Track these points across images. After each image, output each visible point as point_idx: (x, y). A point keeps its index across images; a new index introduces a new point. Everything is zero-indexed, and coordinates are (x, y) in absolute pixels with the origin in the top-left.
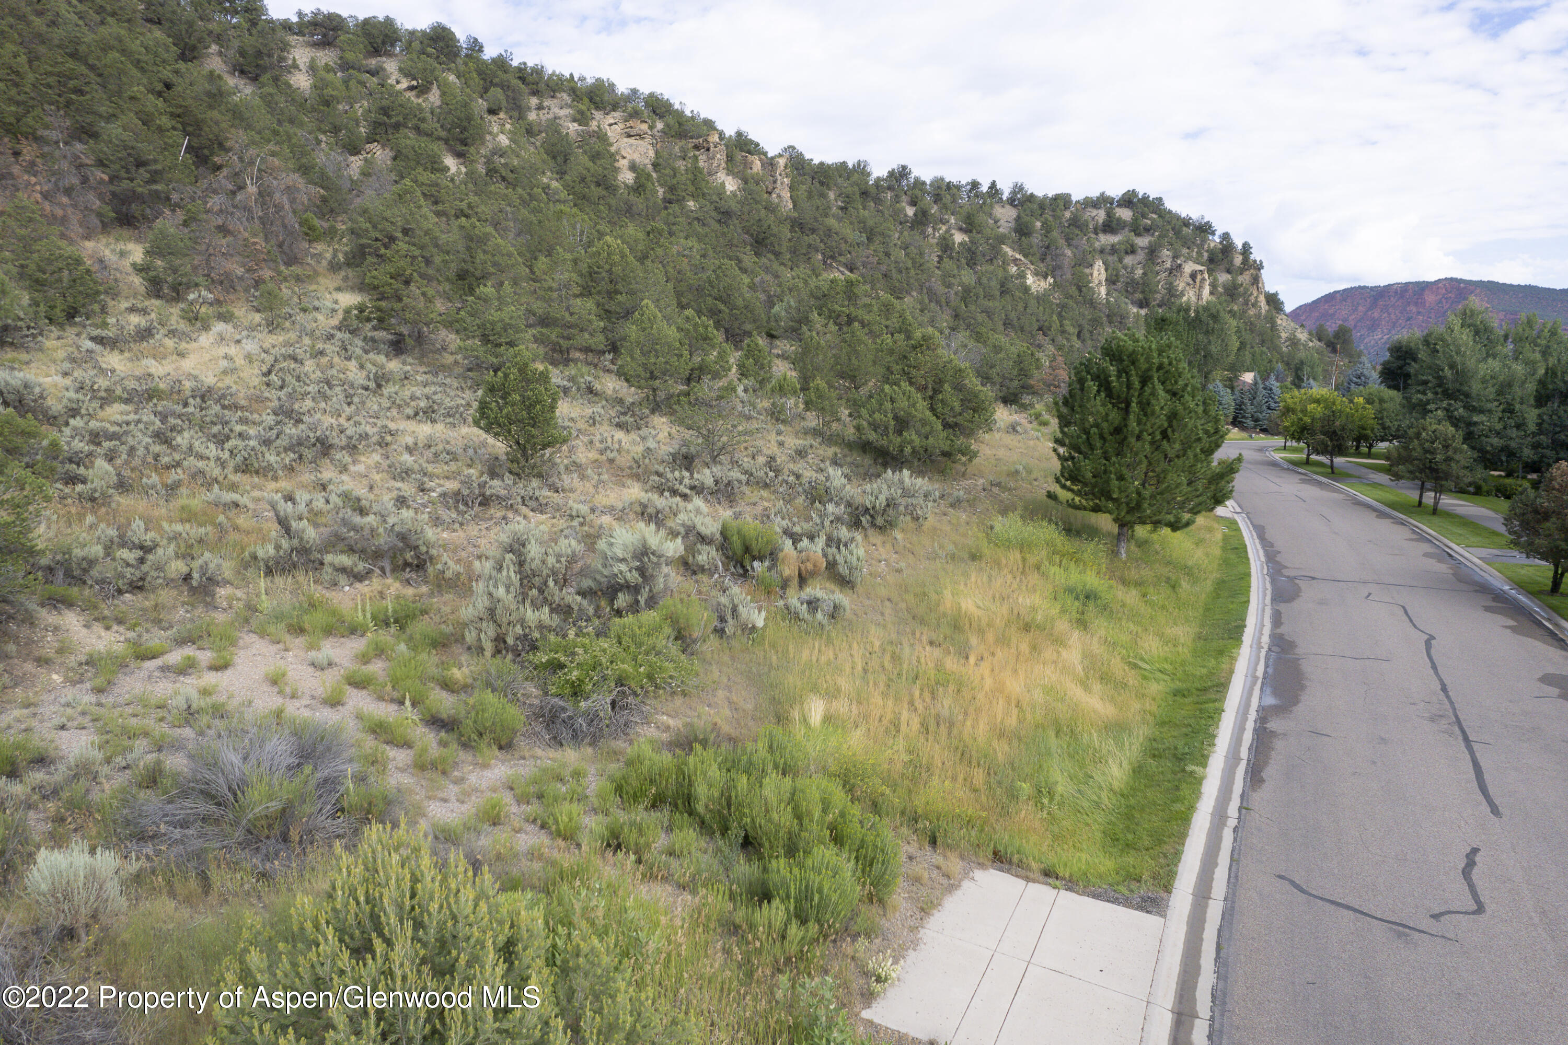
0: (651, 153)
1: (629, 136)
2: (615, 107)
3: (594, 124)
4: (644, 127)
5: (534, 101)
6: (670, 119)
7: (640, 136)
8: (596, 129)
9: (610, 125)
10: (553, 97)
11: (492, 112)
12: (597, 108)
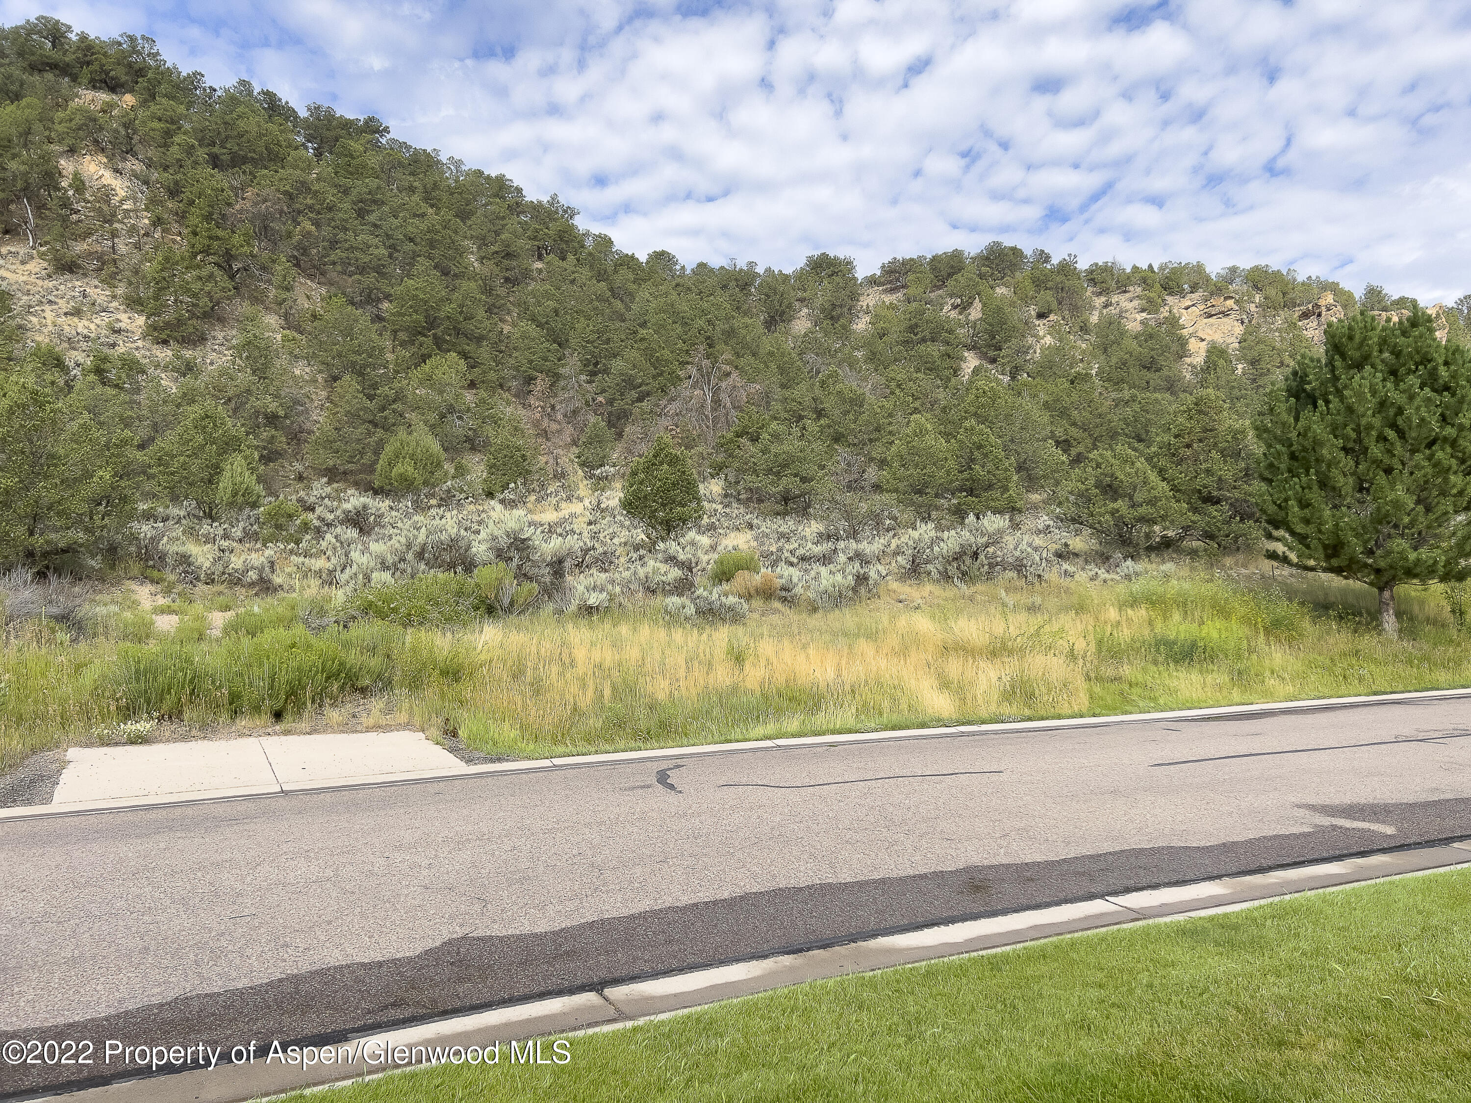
0: (1239, 329)
1: (1211, 316)
2: (1194, 289)
3: (1164, 312)
4: (1230, 303)
5: (1099, 301)
6: (1272, 292)
7: (1225, 314)
8: (1167, 314)
9: (1187, 308)
10: (1125, 292)
11: (1041, 316)
12: (1170, 294)
